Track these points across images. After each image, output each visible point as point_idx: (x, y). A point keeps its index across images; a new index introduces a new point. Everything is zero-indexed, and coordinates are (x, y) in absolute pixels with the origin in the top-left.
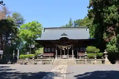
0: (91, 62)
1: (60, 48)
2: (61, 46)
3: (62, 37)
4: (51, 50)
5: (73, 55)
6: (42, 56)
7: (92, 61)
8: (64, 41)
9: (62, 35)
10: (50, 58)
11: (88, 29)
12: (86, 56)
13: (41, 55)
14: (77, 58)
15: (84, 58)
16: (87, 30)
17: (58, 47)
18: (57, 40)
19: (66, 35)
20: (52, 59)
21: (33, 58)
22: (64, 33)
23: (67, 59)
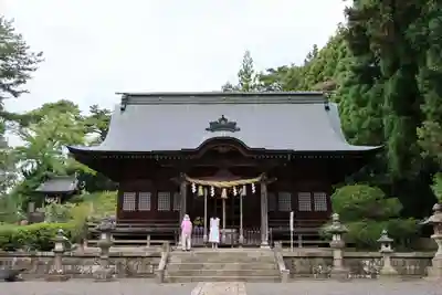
0: (361, 266)
1: (201, 192)
2: (209, 183)
3: (211, 135)
4: (154, 202)
5: (266, 231)
6: (107, 231)
7: (367, 262)
8: (223, 155)
9: (214, 127)
10: (148, 241)
12: (340, 233)
13: (102, 225)
14: (288, 245)
15: (327, 245)
17: (189, 187)
18: (185, 152)
19: (232, 127)
20: (159, 249)
21: (59, 247)
22: (223, 119)
23: (235, 246)
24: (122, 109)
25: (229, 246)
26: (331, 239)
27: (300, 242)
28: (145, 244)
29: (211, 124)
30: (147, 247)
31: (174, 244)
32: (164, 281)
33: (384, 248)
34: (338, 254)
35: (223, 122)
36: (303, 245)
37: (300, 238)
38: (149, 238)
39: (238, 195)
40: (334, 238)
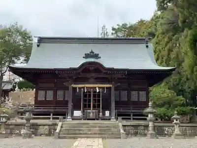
0: (163, 131)
3: (85, 61)
4: (55, 95)
6: (29, 111)
7: (167, 129)
9: (87, 56)
11: (151, 45)
13: (27, 108)
15: (146, 119)
16: (147, 47)
19: (97, 56)
20: (57, 121)
22: (92, 52)
23: (97, 119)
24: (38, 46)
25: (94, 119)
26: (147, 116)
27: (132, 117)
28: (50, 118)
29: (86, 54)
30: (51, 120)
31: (65, 118)
32: (59, 138)
33: (175, 121)
34: (151, 124)
35: (92, 54)
36: (134, 119)
37: (132, 115)
38: (52, 115)
39: (99, 92)
40: (149, 116)
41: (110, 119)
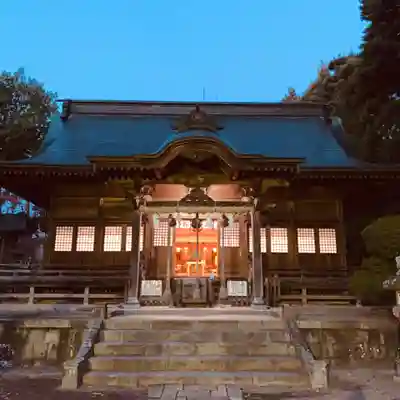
11: (337, 119)
22: (198, 111)
25: (203, 305)
27: (304, 296)
28: (81, 301)
30: (86, 304)
36: (308, 300)
37: (304, 291)
38: (87, 291)
41: (249, 305)
